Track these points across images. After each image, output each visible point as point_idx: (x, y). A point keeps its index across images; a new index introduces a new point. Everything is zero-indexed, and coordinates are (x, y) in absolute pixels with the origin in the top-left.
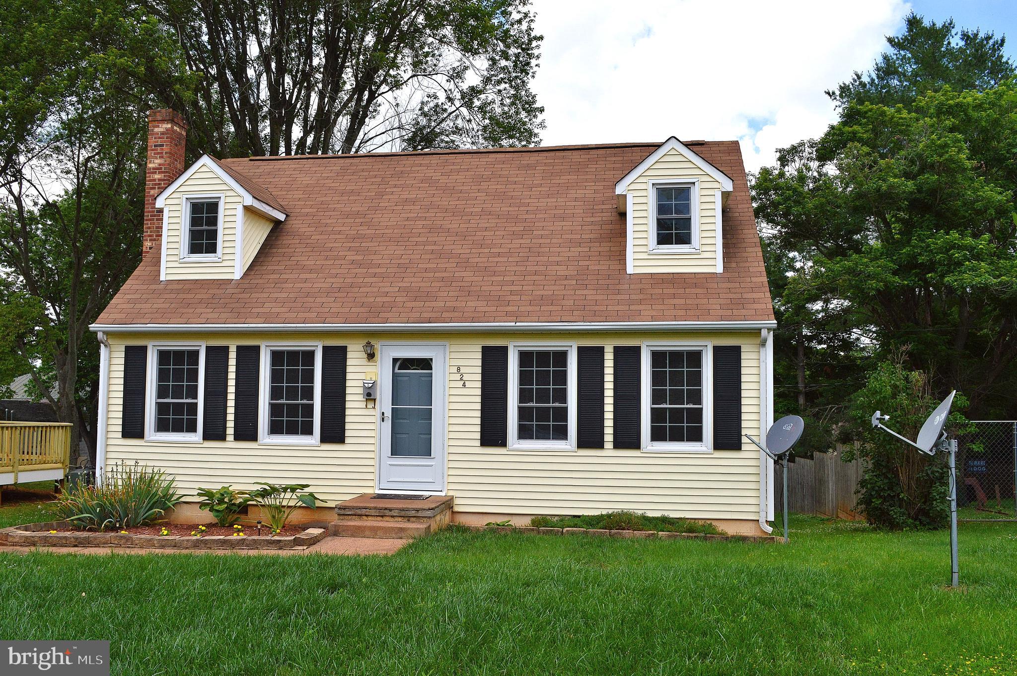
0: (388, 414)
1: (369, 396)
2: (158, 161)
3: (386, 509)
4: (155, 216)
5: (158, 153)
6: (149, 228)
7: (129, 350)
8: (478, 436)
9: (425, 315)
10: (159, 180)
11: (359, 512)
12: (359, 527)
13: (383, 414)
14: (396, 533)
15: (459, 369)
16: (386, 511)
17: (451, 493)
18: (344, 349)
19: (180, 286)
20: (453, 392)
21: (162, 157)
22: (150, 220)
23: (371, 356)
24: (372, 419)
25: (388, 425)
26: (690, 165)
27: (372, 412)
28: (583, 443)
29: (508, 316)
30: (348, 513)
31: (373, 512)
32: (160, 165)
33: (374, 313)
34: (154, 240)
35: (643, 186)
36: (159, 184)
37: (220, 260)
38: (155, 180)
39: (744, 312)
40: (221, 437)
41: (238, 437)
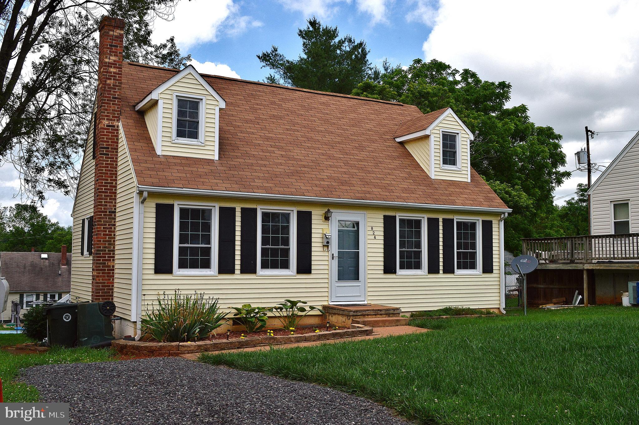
0: (336, 255)
1: (327, 245)
2: (113, 58)
3: (379, 310)
4: (111, 101)
5: (113, 52)
6: (106, 110)
7: (159, 207)
8: (382, 268)
9: (357, 195)
10: (114, 73)
11: (364, 313)
12: (376, 321)
13: (333, 254)
15: (372, 228)
18: (310, 213)
19: (179, 161)
20: (369, 242)
21: (117, 56)
22: (107, 103)
23: (327, 218)
24: (326, 258)
25: (335, 263)
26: (456, 123)
27: (326, 254)
28: (431, 271)
30: (360, 314)
31: (372, 313)
32: (115, 61)
33: (329, 191)
34: (111, 120)
35: (438, 132)
36: (115, 76)
37: (203, 145)
38: (111, 72)
40: (232, 272)
41: (243, 271)
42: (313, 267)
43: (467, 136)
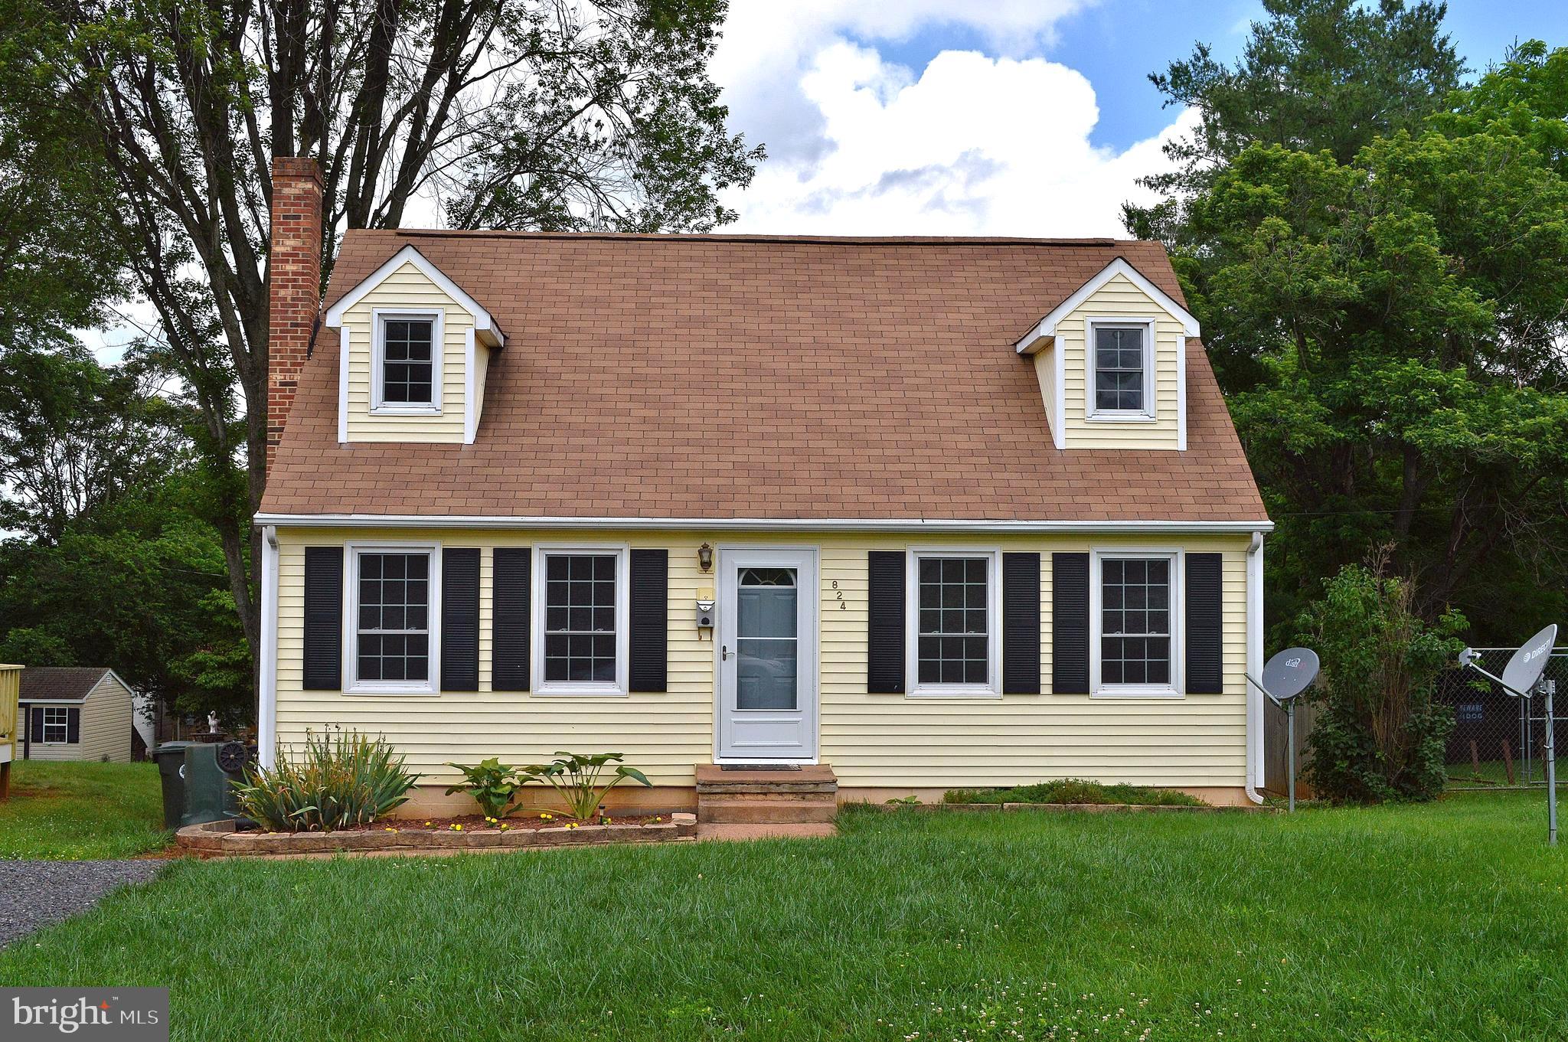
0: (732, 648)
1: (705, 624)
2: (291, 243)
3: (771, 783)
4: (288, 331)
5: (291, 230)
6: (279, 351)
7: (311, 554)
8: (864, 679)
9: (787, 506)
10: (294, 273)
11: (732, 788)
12: (744, 809)
13: (724, 648)
14: (797, 816)
15: (835, 584)
16: (772, 787)
17: (825, 761)
18: (663, 555)
19: (379, 454)
20: (827, 616)
21: (299, 237)
22: (280, 338)
23: (706, 565)
24: (708, 657)
25: (731, 668)
26: (1144, 299)
27: (707, 647)
28: (1010, 688)
29: (908, 509)
30: (719, 790)
31: (753, 789)
32: (294, 248)
33: (709, 503)
34: (289, 371)
35: (1079, 326)
36: (295, 280)
37: (439, 413)
38: (286, 273)
39: (1226, 508)
40: (472, 686)
41: (498, 686)
42: (670, 678)
43: (1178, 328)
